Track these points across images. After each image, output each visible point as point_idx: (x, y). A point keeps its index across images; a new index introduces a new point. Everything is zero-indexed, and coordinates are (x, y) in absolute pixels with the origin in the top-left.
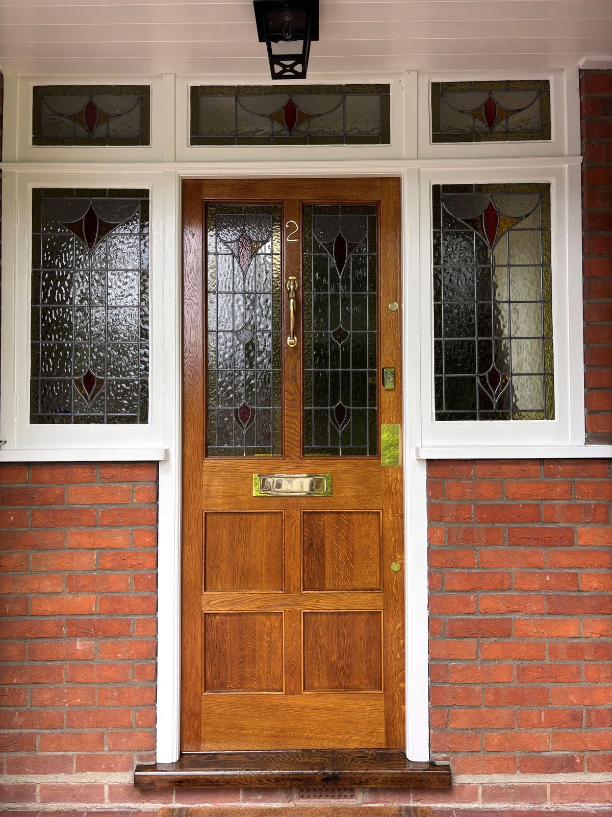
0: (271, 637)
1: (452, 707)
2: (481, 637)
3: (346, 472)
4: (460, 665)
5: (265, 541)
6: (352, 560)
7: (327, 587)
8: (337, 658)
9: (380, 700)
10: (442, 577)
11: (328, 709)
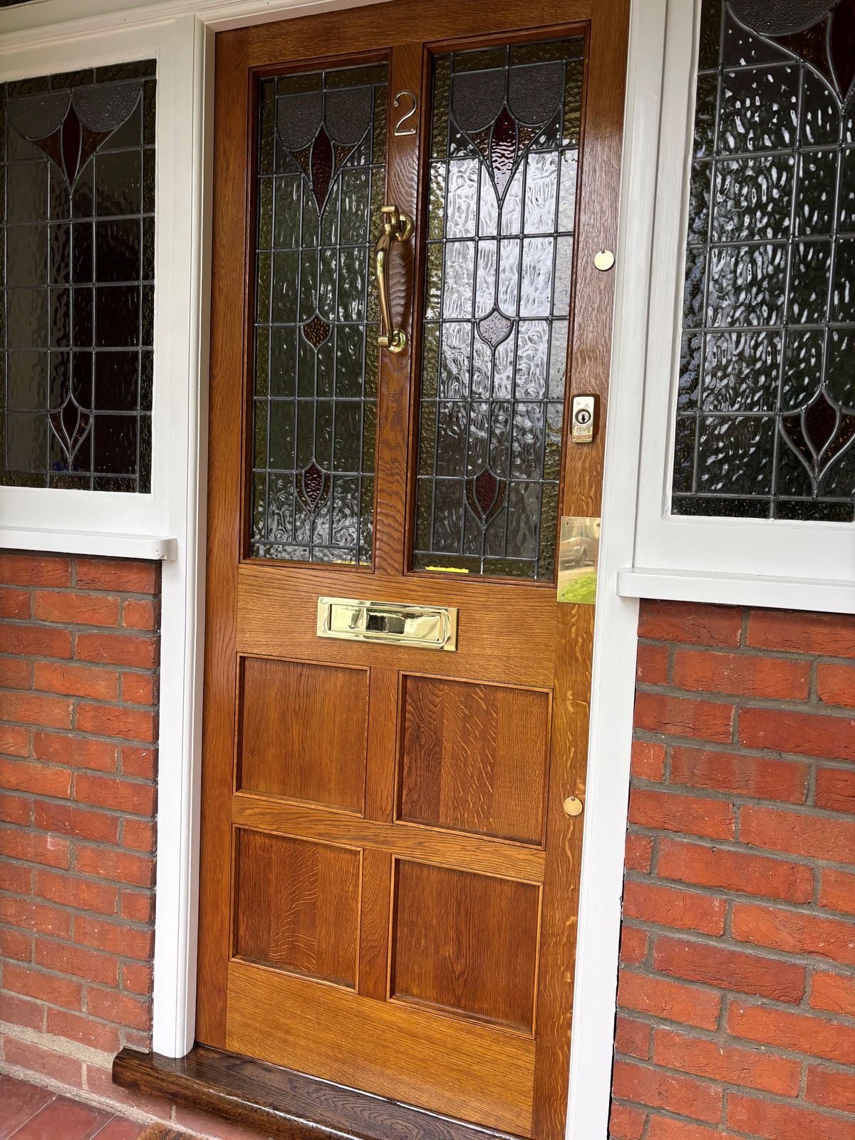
0: (342, 889)
1: (655, 1111)
2: (731, 990)
3: (485, 607)
4: (679, 1035)
5: (338, 720)
6: (491, 778)
7: (442, 820)
8: (453, 953)
9: (528, 1051)
10: (653, 848)
11: (429, 1039)
